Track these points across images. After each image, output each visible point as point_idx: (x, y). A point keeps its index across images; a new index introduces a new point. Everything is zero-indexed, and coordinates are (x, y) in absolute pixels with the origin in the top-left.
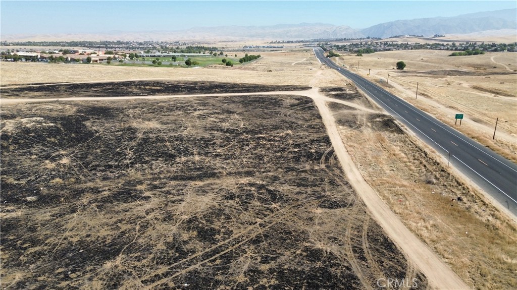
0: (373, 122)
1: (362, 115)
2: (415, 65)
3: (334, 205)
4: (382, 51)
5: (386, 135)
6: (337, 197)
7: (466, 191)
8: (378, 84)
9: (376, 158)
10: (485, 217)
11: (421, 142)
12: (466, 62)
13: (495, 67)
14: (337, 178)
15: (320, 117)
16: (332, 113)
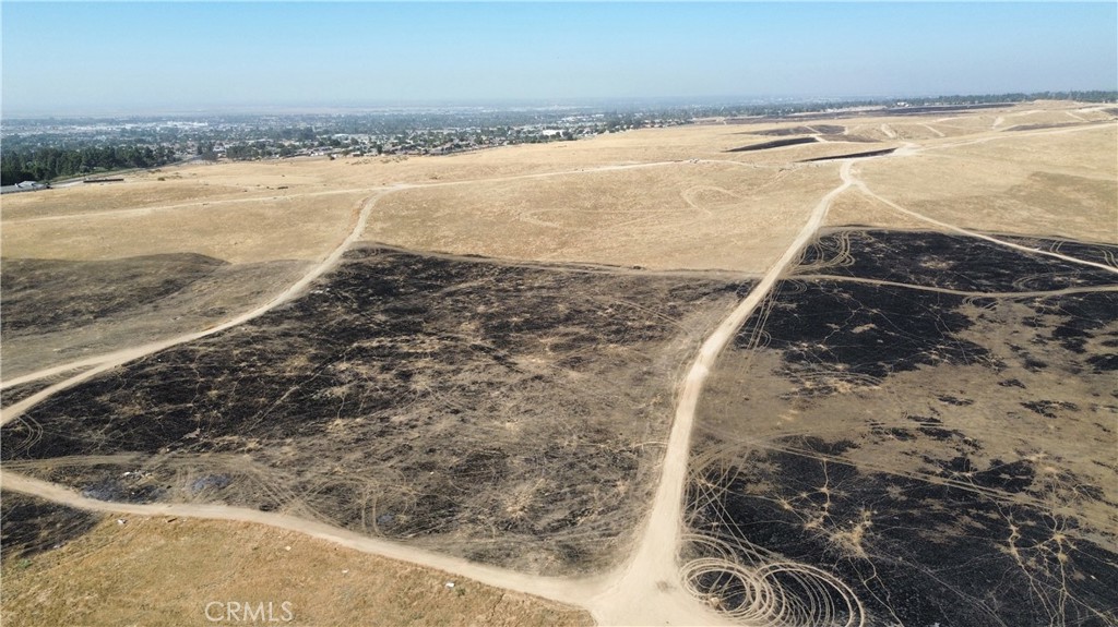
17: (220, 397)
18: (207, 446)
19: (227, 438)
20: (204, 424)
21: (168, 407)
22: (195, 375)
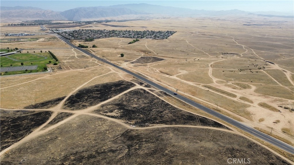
0: (163, 94)
1: (159, 92)
5: (169, 97)
6: (180, 110)
7: (190, 105)
9: (174, 102)
14: (175, 108)
15: (154, 95)
16: (154, 93)
17: (4, 127)
18: (7, 118)
19: (3, 120)
20: (8, 122)
21: (17, 124)
22: (11, 132)
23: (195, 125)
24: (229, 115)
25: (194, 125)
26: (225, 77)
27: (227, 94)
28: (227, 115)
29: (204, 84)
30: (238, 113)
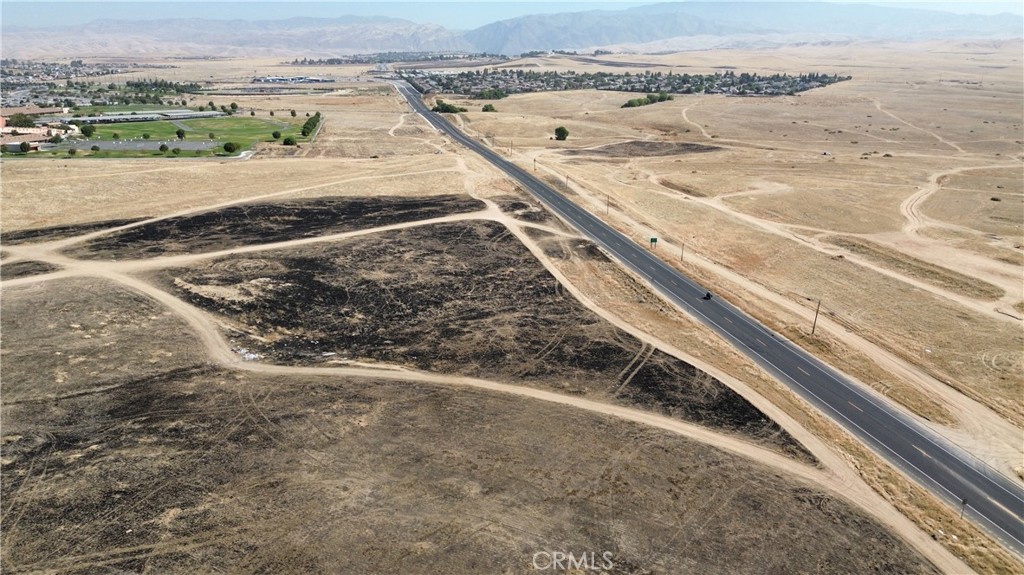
0: (577, 250)
1: (564, 242)
2: (580, 130)
3: (589, 322)
4: (518, 92)
5: (595, 263)
6: (587, 318)
7: (664, 304)
8: (555, 188)
9: (597, 286)
10: (676, 318)
11: (628, 270)
12: (648, 119)
13: (688, 131)
14: (579, 307)
15: (527, 250)
16: (535, 243)
23: (579, 393)
24: (872, 373)
25: (569, 393)
26: (989, 220)
27: (944, 278)
28: (858, 374)
29: (835, 233)
30: (951, 372)
